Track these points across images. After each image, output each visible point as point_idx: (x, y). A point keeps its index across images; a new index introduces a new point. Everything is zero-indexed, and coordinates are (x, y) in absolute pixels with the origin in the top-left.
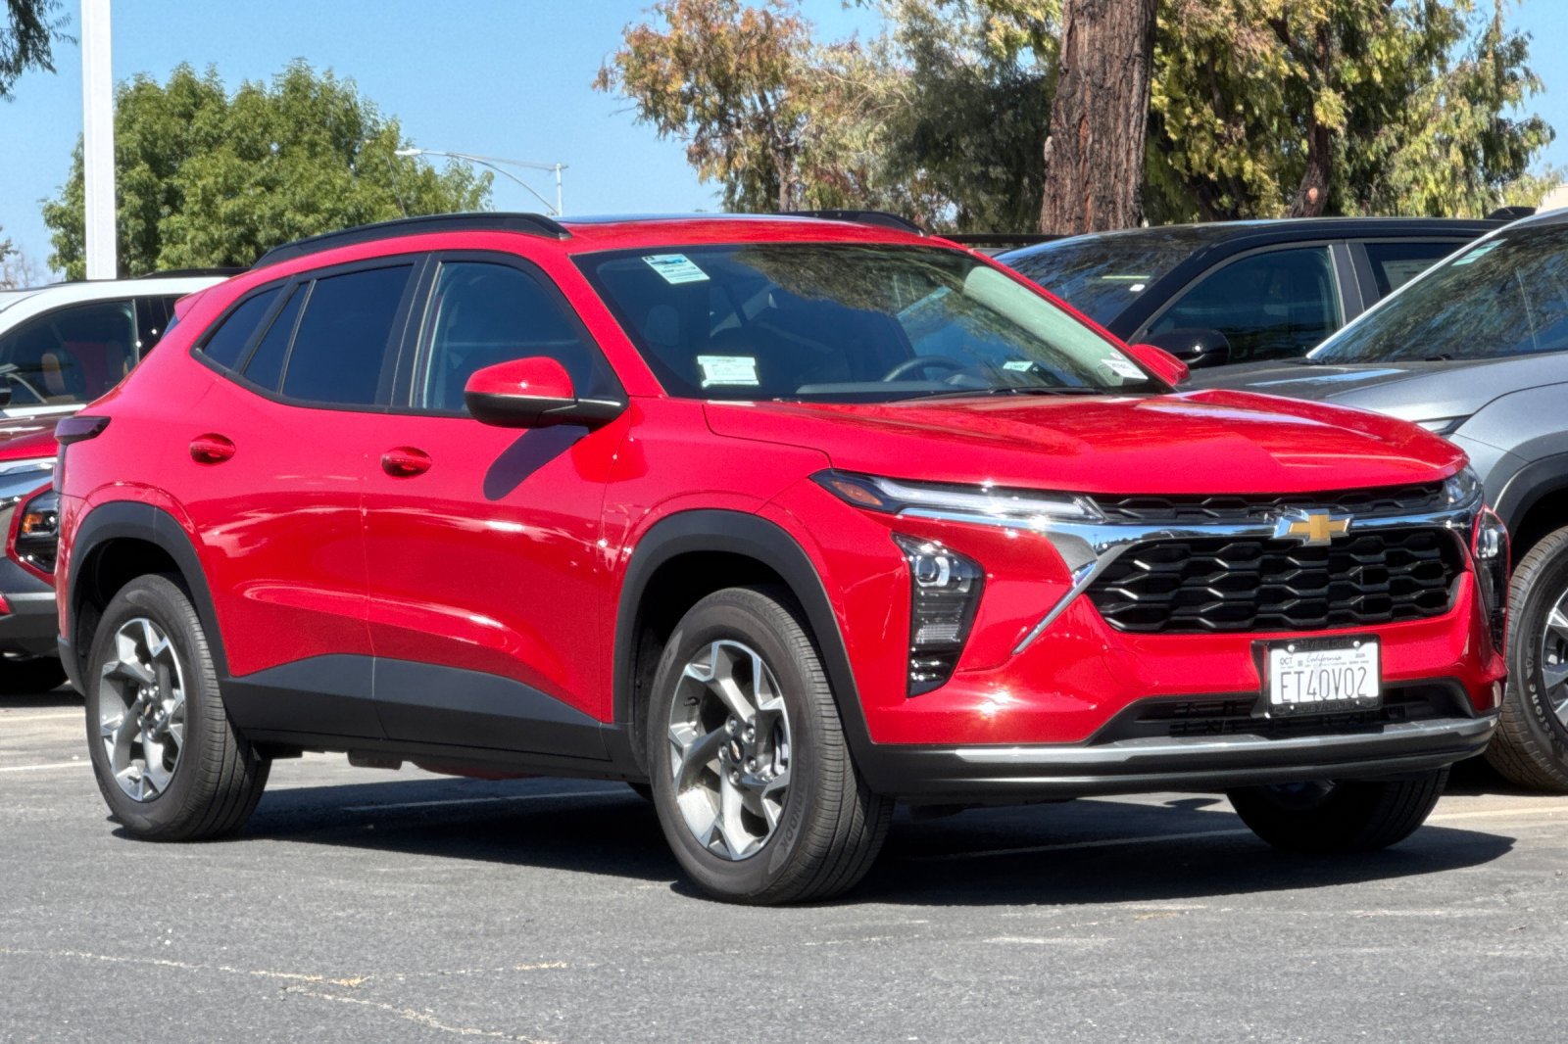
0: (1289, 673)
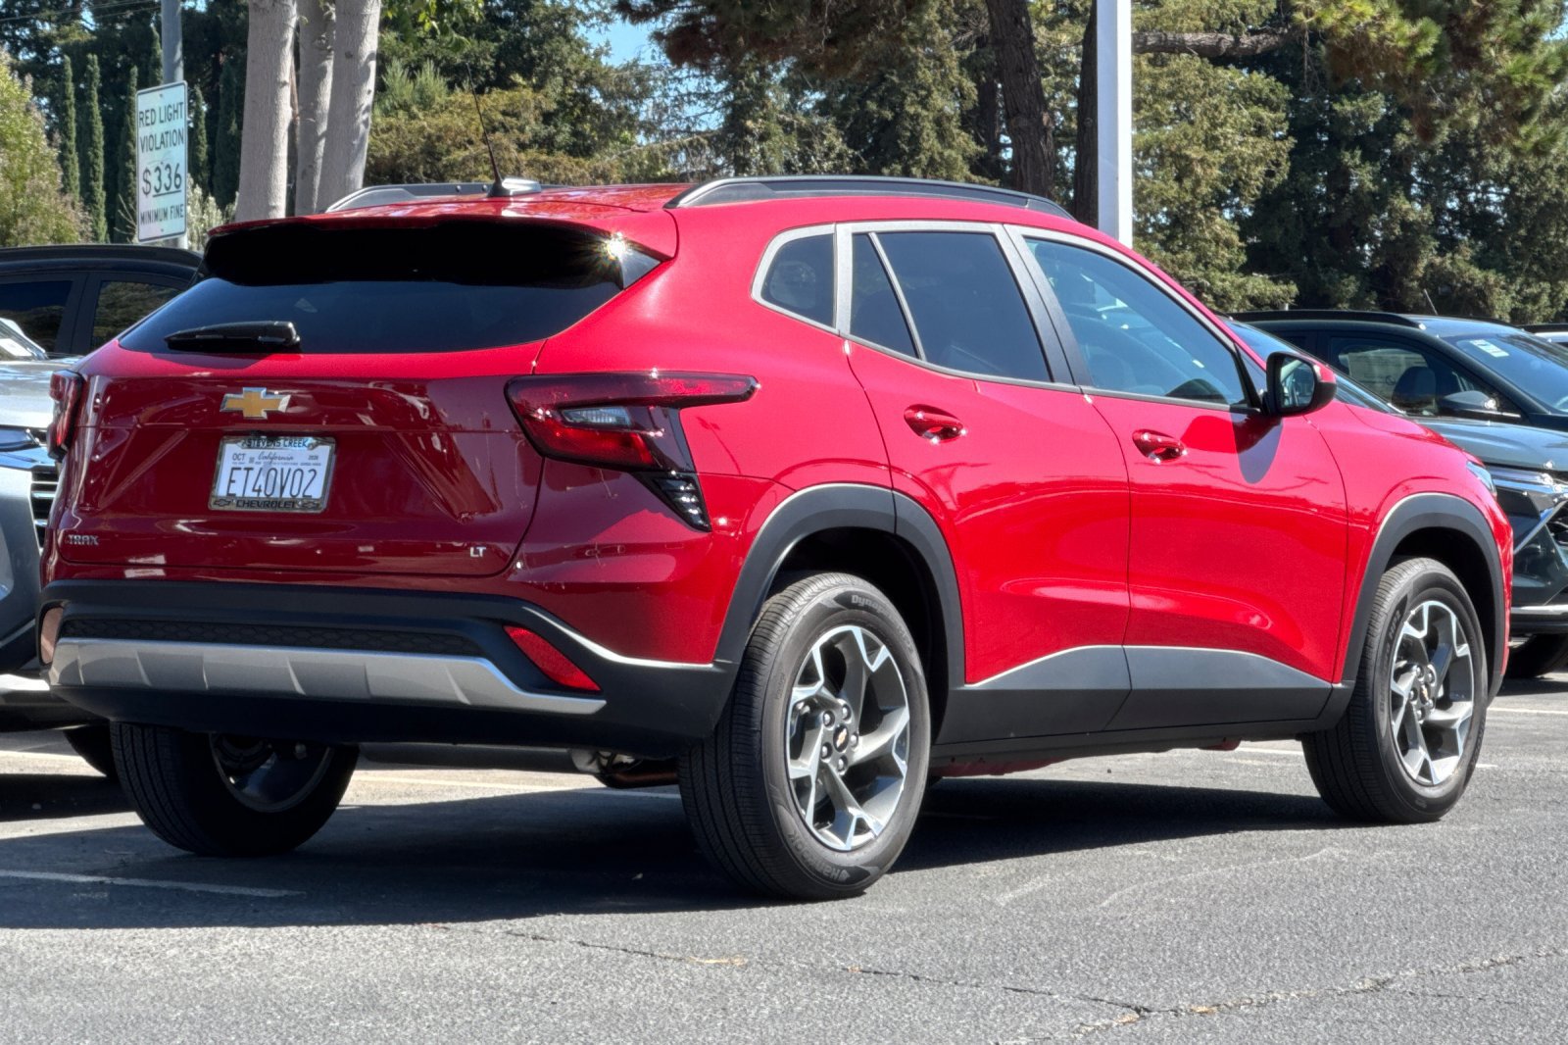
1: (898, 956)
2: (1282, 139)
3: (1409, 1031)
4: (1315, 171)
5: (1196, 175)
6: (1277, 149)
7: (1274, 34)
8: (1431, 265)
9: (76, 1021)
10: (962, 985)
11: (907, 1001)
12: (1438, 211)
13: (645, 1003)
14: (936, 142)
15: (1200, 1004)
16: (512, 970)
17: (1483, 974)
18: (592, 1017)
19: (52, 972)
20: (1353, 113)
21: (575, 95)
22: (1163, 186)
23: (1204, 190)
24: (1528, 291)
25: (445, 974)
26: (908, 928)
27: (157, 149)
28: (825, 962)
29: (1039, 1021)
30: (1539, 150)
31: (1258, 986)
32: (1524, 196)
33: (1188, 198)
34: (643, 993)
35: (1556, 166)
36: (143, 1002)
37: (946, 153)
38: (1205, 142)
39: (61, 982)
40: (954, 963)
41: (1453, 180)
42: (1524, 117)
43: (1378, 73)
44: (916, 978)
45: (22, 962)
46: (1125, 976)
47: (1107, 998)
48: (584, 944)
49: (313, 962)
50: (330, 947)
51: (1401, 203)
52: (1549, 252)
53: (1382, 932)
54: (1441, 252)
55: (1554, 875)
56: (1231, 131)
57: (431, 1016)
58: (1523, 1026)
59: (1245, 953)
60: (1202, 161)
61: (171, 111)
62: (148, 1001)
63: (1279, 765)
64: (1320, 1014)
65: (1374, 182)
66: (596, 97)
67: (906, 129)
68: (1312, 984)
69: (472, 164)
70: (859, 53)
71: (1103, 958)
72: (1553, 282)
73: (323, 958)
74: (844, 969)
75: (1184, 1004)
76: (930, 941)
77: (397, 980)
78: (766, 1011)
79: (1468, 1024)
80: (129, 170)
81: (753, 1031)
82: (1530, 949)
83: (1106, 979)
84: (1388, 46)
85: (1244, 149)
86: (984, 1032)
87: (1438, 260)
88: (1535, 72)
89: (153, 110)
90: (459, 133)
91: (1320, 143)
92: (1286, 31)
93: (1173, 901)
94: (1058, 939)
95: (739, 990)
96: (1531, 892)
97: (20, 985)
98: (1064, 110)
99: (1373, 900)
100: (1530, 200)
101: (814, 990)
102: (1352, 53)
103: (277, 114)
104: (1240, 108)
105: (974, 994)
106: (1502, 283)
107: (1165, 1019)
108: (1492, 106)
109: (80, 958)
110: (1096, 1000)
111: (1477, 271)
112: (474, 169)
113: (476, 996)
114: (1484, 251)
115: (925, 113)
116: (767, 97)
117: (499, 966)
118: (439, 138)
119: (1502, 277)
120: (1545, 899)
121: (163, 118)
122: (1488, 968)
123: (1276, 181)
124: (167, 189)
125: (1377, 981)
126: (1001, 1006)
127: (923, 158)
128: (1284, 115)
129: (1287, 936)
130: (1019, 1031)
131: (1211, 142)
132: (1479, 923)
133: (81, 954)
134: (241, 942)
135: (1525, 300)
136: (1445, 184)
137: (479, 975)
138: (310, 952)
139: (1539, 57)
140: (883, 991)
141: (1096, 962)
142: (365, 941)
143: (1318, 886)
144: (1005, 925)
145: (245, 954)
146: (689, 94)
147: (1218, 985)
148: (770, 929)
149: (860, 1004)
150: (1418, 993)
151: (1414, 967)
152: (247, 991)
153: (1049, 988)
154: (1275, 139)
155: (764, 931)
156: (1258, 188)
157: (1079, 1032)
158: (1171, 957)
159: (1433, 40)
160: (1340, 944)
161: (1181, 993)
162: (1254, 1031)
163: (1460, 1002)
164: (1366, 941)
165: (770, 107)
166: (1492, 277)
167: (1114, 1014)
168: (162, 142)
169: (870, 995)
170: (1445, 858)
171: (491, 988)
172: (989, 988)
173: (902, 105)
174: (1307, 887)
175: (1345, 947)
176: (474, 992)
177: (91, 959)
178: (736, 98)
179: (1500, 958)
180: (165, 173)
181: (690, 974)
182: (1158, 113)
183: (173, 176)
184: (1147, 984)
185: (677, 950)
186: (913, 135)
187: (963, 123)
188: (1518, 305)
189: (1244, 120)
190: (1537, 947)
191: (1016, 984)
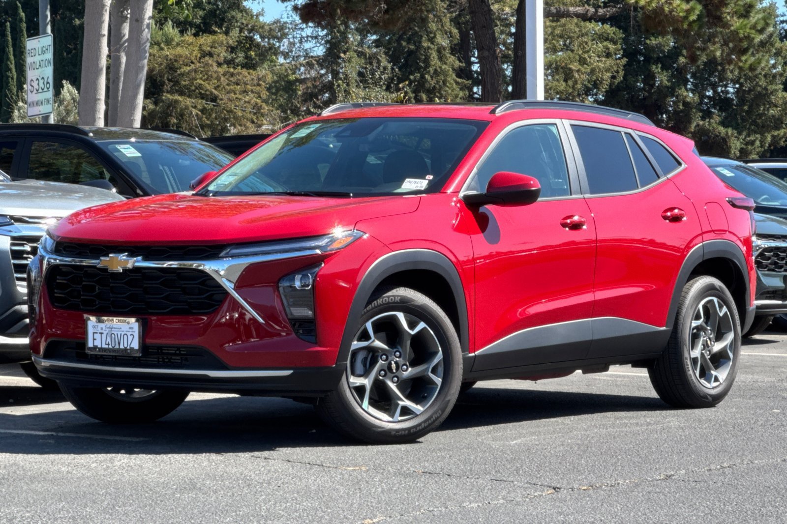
0: (97, 333)
1: (440, 466)
2: (619, 59)
3: (681, 496)
4: (637, 75)
5: (575, 78)
6: (618, 65)
7: (615, 7)
8: (698, 125)
9: (56, 495)
10: (471, 478)
11: (445, 485)
12: (702, 97)
13: (322, 486)
14: (438, 61)
15: (584, 486)
16: (257, 472)
17: (717, 472)
18: (298, 493)
19: (39, 474)
20: (657, 45)
21: (246, 37)
22: (557, 84)
23: (579, 86)
24: (748, 139)
25: (225, 475)
26: (443, 454)
27: (37, 69)
28: (405, 469)
29: (508, 493)
30: (752, 68)
31: (610, 478)
32: (747, 89)
33: (570, 91)
34: (320, 482)
35: (763, 73)
36: (86, 486)
37: (444, 67)
38: (579, 61)
39: (44, 478)
40: (466, 469)
41: (710, 80)
42: (744, 51)
43: (669, 28)
44: (449, 475)
45: (24, 470)
46: (548, 474)
47: (539, 483)
48: (289, 461)
49: (162, 469)
50: (168, 463)
51: (683, 92)
52: (760, 118)
53: (670, 454)
54: (703, 118)
55: (752, 428)
56: (593, 55)
57: (222, 492)
58: (734, 494)
59: (604, 463)
60: (578, 71)
61: (44, 49)
62: (88, 486)
63: (620, 379)
64: (640, 489)
65: (668, 81)
66: (257, 38)
67: (422, 55)
68: (636, 476)
69: (193, 74)
70: (400, 17)
71: (537, 466)
72: (762, 134)
73: (166, 468)
74: (414, 471)
75: (576, 486)
76: (454, 459)
77: (203, 477)
78: (380, 490)
79: (709, 493)
80: (9, 77)
81: (374, 498)
82: (739, 461)
83: (539, 475)
84: (674, 15)
85: (600, 64)
86: (483, 498)
87: (701, 123)
88: (750, 28)
89: (35, 49)
90: (186, 57)
91: (639, 61)
92: (621, 6)
93: (569, 441)
94: (515, 458)
95: (366, 480)
96: (741, 436)
97: (26, 479)
98: (505, 44)
99: (665, 440)
100: (750, 90)
101: (401, 481)
102: (655, 17)
103: (100, 51)
104: (597, 43)
105: (477, 482)
106: (735, 135)
107: (567, 492)
108: (728, 45)
109: (50, 468)
110: (534, 484)
111: (722, 128)
112: (194, 76)
113: (242, 483)
114: (726, 118)
115: (432, 46)
116: (348, 38)
117: (250, 471)
118: (176, 61)
119: (735, 132)
120: (748, 439)
121: (40, 53)
122: (719, 470)
123: (616, 82)
124: (43, 89)
125: (667, 475)
126: (490, 487)
127: (431, 70)
128: (620, 46)
129: (624, 457)
130: (499, 497)
131: (582, 61)
132: (716, 450)
133: (50, 466)
134: (125, 461)
135: (747, 144)
136: (705, 83)
137: (241, 474)
138: (159, 465)
139: (753, 20)
140: (434, 481)
141: (534, 468)
142: (184, 460)
143: (639, 434)
144: (490, 452)
145: (129, 466)
146: (307, 37)
147: (592, 478)
148: (377, 454)
149: (423, 487)
150: (686, 480)
151: (684, 469)
152: (133, 482)
153: (512, 479)
154: (616, 59)
155: (374, 455)
156: (607, 85)
157: (527, 498)
158: (569, 465)
159: (697, 12)
160: (649, 460)
161: (574, 481)
162: (609, 497)
163: (706, 484)
164: (662, 458)
165: (350, 43)
166: (730, 131)
167: (544, 490)
168: (40, 66)
169: (428, 482)
170: (700, 421)
171: (248, 480)
172: (483, 479)
173: (420, 42)
174: (634, 435)
175: (652, 461)
176: (240, 482)
177: (56, 468)
178: (332, 39)
179: (725, 465)
180: (41, 82)
181: (341, 474)
182: (555, 46)
183: (45, 83)
184: (559, 478)
185: (334, 463)
186: (426, 58)
187: (452, 51)
188: (743, 146)
189: (599, 49)
190: (743, 460)
191: (496, 477)
